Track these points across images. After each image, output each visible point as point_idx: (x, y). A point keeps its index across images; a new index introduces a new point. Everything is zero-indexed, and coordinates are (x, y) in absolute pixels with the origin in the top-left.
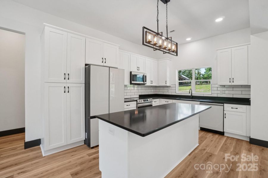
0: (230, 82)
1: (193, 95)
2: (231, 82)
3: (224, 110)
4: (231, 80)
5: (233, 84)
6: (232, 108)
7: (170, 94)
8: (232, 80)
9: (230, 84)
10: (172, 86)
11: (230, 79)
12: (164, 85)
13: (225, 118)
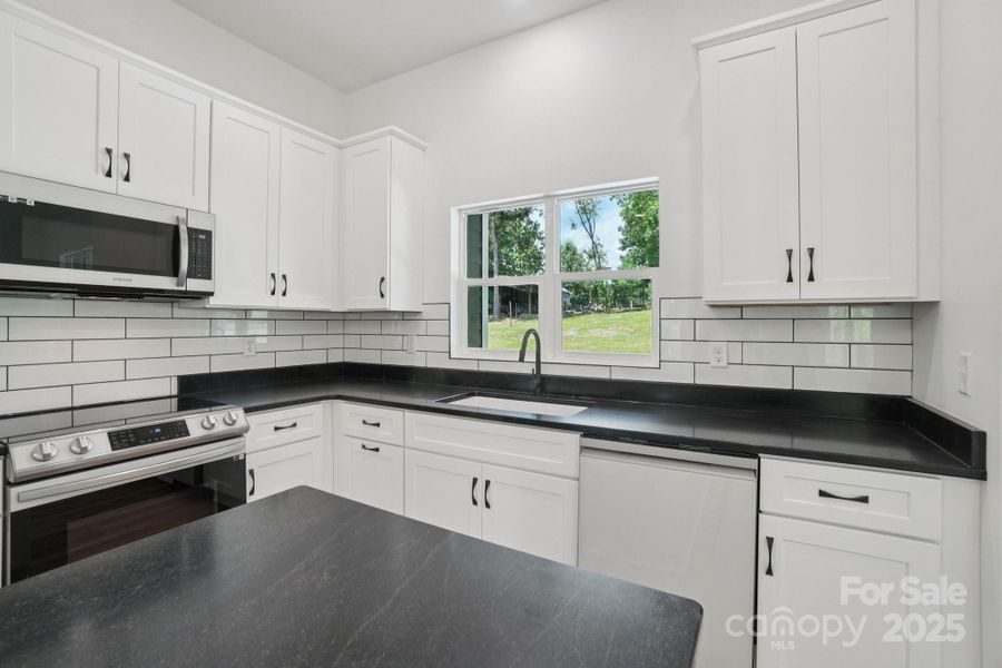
0: (790, 279)
1: (545, 371)
2: (794, 276)
3: (759, 511)
4: (801, 268)
5: (811, 293)
6: (822, 494)
7: (418, 361)
8: (801, 262)
9: (789, 293)
10: (427, 312)
11: (790, 253)
12: (373, 303)
13: (769, 572)
